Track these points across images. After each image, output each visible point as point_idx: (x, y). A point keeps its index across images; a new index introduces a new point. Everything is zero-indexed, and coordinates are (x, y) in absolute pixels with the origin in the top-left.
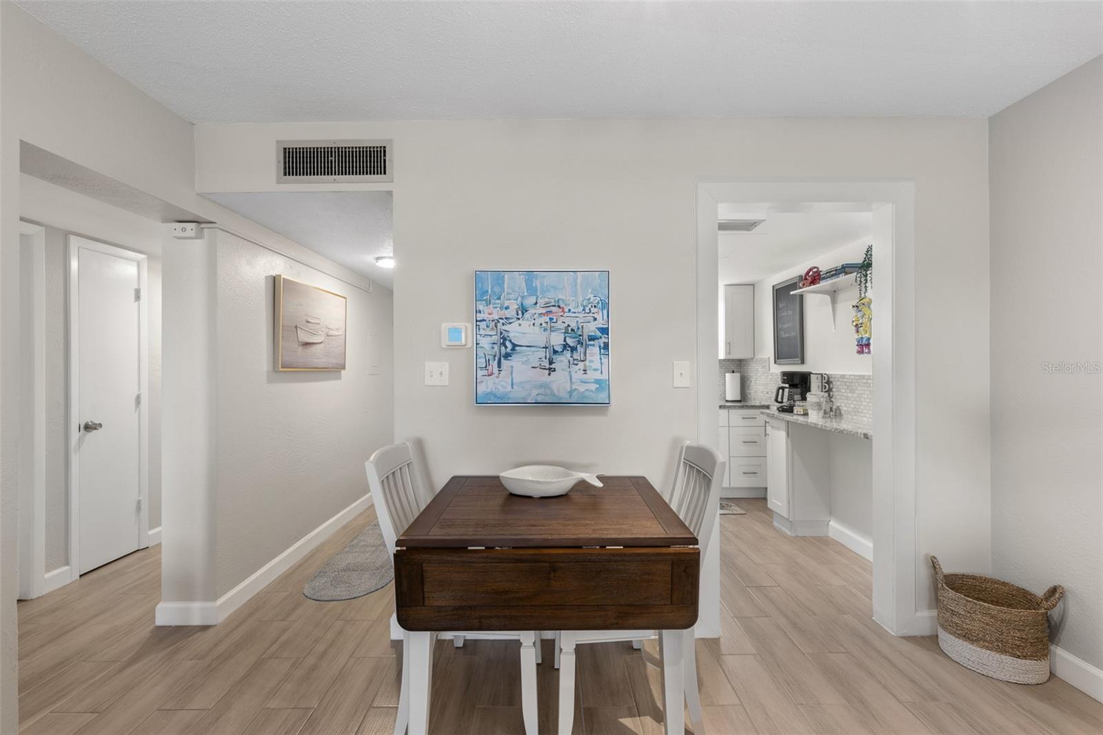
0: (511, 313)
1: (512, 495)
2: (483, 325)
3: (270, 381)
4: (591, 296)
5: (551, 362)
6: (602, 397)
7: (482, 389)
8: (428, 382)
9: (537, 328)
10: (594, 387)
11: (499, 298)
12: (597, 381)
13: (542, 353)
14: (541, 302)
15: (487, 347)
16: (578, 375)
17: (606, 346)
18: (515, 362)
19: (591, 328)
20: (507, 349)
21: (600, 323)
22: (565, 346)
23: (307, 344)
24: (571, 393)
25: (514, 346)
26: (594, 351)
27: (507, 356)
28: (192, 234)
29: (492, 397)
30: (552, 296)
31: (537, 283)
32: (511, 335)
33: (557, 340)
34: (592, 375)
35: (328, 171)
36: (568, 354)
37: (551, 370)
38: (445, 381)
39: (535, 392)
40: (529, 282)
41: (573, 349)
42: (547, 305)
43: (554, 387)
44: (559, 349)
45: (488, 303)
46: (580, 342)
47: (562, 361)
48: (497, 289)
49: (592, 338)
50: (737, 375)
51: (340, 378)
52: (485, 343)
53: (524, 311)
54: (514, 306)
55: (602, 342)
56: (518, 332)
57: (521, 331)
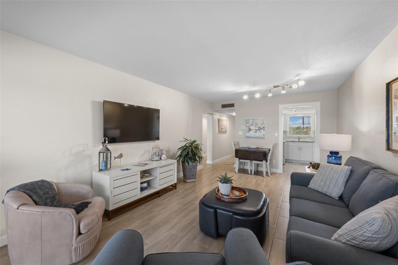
0: (250, 125)
1: (249, 148)
2: (247, 127)
3: (218, 134)
4: (262, 122)
5: (256, 132)
6: (263, 137)
7: (246, 135)
8: (239, 134)
9: (254, 127)
10: (262, 135)
11: (249, 123)
12: (263, 134)
13: (255, 130)
14: (255, 123)
15: (247, 130)
16: (260, 133)
17: (264, 129)
18: (251, 132)
19: (262, 127)
20: (250, 130)
21: (263, 126)
22: (258, 129)
23: (222, 128)
24: (259, 136)
25: (251, 129)
26: (262, 130)
27: (250, 131)
28: (211, 115)
29: (248, 136)
30: (256, 123)
31: (254, 121)
32: (250, 128)
33: (257, 129)
34: (262, 134)
35: (227, 107)
36: (258, 130)
38: (242, 134)
39: (254, 136)
40: (253, 121)
41: (259, 130)
42: (256, 124)
43: (256, 135)
44: (257, 130)
45: (247, 124)
46: (260, 129)
47: (258, 132)
49: (262, 128)
51: (226, 134)
52: (247, 129)
53: (252, 125)
54: (251, 124)
55: (263, 129)
56: (251, 127)
57: (252, 127)
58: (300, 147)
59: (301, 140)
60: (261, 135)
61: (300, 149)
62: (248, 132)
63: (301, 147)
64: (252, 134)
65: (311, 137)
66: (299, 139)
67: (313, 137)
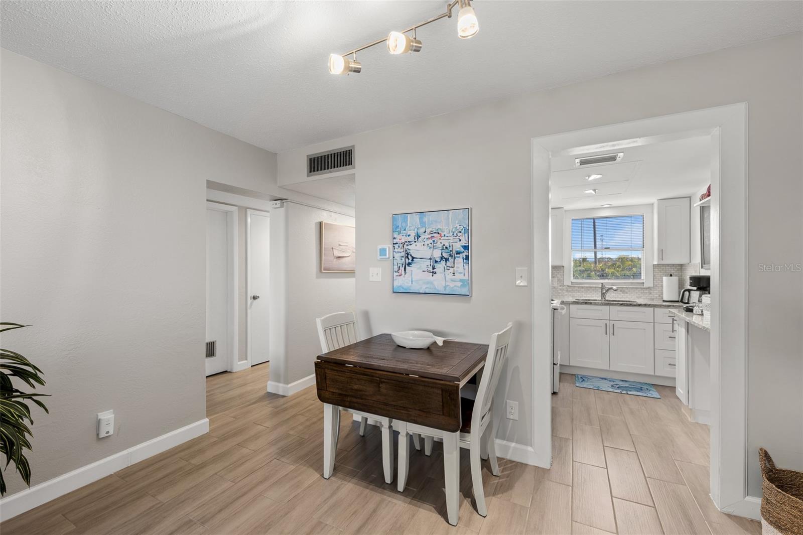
0: (411, 239)
1: (399, 346)
2: (396, 246)
4: (458, 225)
5: (434, 268)
7: (396, 284)
8: (371, 279)
9: (426, 246)
10: (459, 284)
11: (405, 230)
12: (461, 281)
13: (428, 263)
14: (428, 231)
15: (399, 259)
16: (449, 276)
17: (467, 258)
18: (413, 269)
19: (458, 247)
20: (409, 260)
21: (463, 243)
22: (442, 258)
23: (340, 257)
24: (445, 287)
25: (413, 258)
26: (459, 260)
27: (409, 264)
28: (278, 206)
29: (401, 289)
30: (434, 228)
31: (426, 219)
32: (411, 252)
33: (437, 254)
34: (458, 276)
36: (443, 262)
37: (434, 273)
38: (379, 279)
40: (421, 219)
41: (447, 260)
42: (431, 233)
43: (436, 283)
44: (438, 260)
45: (399, 233)
46: (451, 255)
47: (440, 267)
48: (404, 225)
49: (458, 253)
50: (675, 279)
52: (397, 256)
53: (419, 237)
54: (413, 234)
55: (464, 255)
56: (415, 250)
57: (417, 249)
58: (610, 324)
59: (610, 296)
60: (452, 285)
61: (610, 330)
62: (403, 269)
63: (612, 322)
64: (417, 276)
65: (645, 286)
66: (603, 295)
67: (649, 288)
